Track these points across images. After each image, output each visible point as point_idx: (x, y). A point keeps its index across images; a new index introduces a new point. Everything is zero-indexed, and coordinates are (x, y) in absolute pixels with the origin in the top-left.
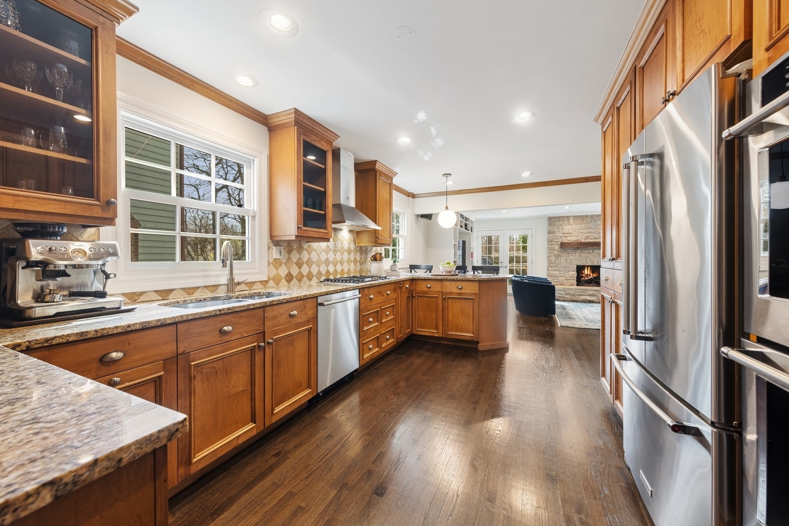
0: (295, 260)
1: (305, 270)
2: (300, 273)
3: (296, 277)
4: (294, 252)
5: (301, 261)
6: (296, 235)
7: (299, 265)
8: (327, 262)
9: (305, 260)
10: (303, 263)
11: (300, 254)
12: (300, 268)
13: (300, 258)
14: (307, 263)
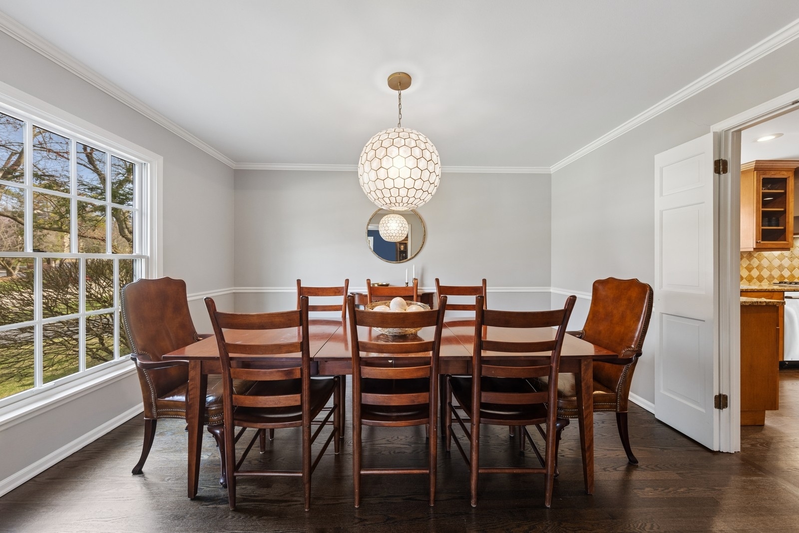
0: (745, 265)
1: (755, 273)
2: (750, 275)
3: (746, 278)
4: (745, 259)
5: (751, 267)
6: (755, 247)
7: (749, 269)
8: (781, 268)
9: (755, 265)
10: (753, 268)
11: (750, 261)
12: (750, 271)
13: (750, 264)
14: (757, 268)
